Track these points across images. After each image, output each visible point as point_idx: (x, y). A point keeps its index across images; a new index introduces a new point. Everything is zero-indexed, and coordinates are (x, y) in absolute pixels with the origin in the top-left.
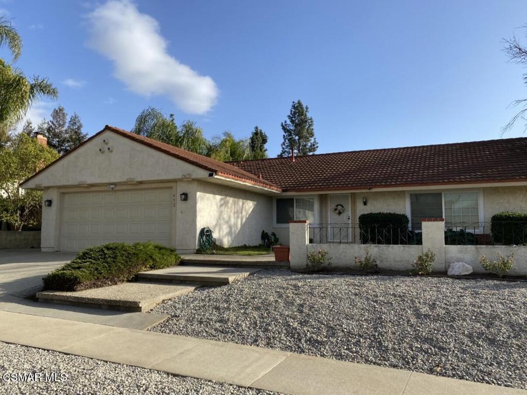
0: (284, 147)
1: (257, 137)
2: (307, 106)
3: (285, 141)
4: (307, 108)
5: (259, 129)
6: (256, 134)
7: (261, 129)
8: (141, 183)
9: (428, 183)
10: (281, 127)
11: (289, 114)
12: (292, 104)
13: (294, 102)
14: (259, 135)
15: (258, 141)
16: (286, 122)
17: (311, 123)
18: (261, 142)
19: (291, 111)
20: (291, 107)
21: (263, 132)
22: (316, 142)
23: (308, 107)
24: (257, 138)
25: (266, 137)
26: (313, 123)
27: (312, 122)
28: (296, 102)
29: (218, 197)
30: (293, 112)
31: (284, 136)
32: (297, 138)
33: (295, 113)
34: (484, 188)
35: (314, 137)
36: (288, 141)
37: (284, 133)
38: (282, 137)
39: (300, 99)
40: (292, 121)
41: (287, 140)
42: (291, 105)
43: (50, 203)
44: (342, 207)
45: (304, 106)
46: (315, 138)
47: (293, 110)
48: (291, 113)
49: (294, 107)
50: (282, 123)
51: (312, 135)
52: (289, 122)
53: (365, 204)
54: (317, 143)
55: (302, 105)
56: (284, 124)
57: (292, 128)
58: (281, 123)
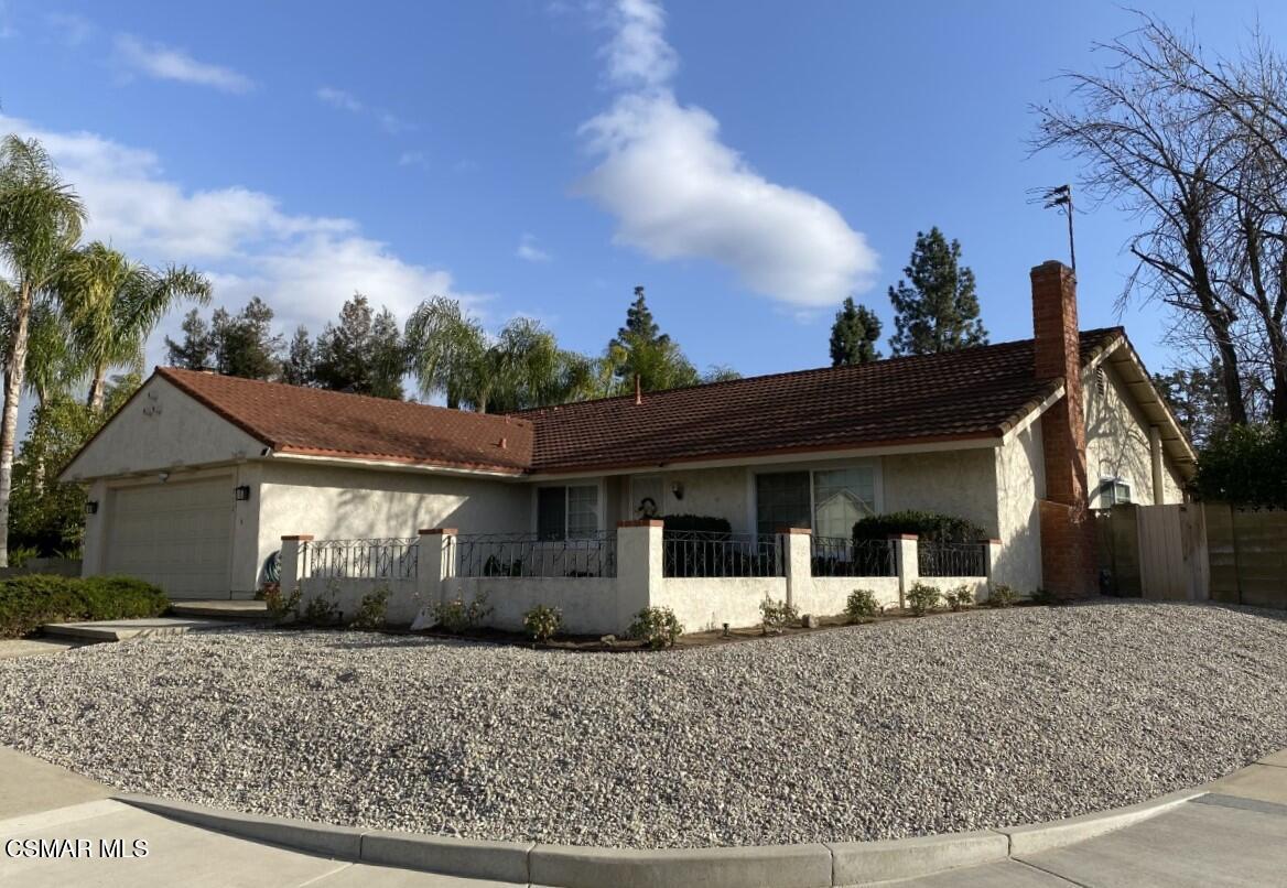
0: (898, 346)
1: (851, 323)
2: (955, 240)
3: (901, 332)
4: (956, 246)
5: (856, 303)
6: (849, 315)
7: (862, 304)
8: (197, 468)
9: (757, 450)
10: (889, 299)
11: (908, 263)
12: (916, 238)
13: (920, 234)
14: (856, 320)
15: (854, 334)
16: (901, 284)
17: (967, 283)
18: (863, 336)
19: (914, 256)
20: (914, 246)
21: (868, 309)
22: (985, 329)
23: (959, 242)
24: (850, 328)
25: (877, 322)
26: (975, 282)
27: (970, 280)
28: (927, 231)
29: (333, 491)
30: (917, 261)
31: (897, 319)
32: (933, 323)
33: (924, 260)
34: (884, 456)
35: (977, 318)
36: (910, 329)
37: (896, 313)
38: (893, 321)
39: (937, 225)
40: (917, 281)
41: (905, 330)
42: (915, 241)
43: (94, 507)
44: (653, 503)
45: (948, 241)
46: (979, 321)
47: (920, 253)
48: (913, 263)
49: (920, 245)
50: (891, 288)
51: (972, 311)
52: (909, 284)
53: (679, 495)
54: (986, 333)
55: (942, 240)
56: (896, 291)
57: (918, 298)
58: (887, 290)
